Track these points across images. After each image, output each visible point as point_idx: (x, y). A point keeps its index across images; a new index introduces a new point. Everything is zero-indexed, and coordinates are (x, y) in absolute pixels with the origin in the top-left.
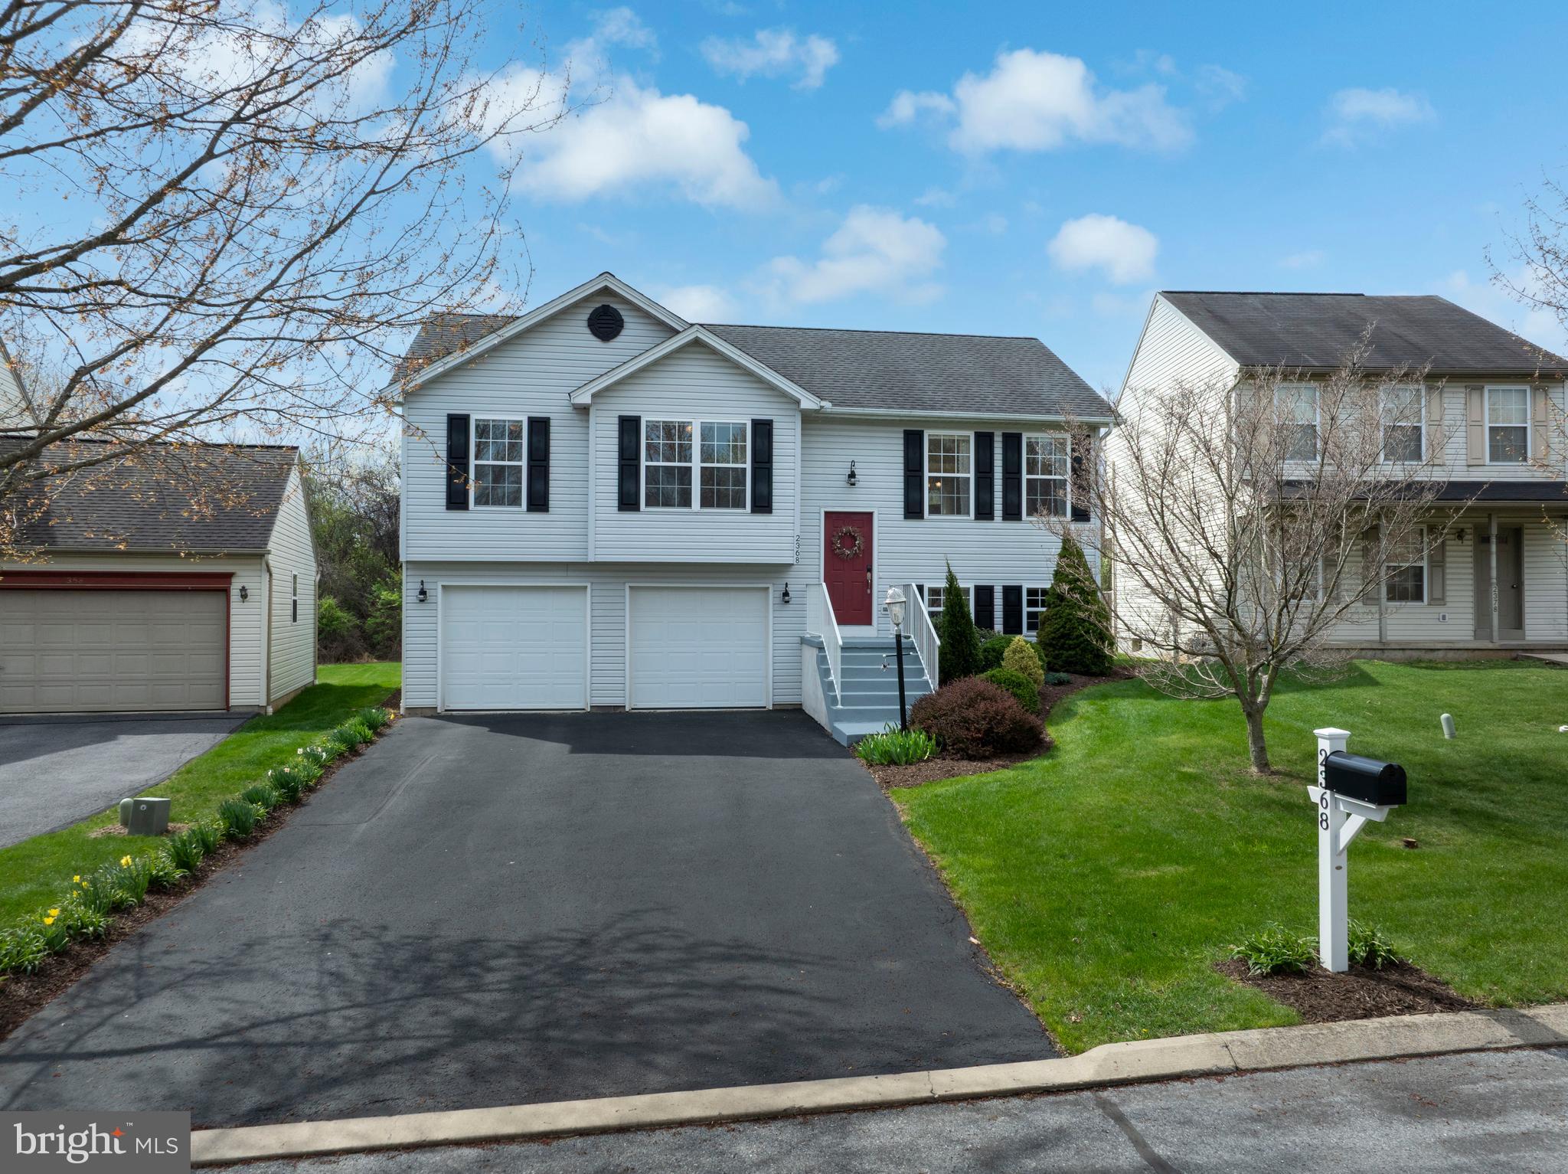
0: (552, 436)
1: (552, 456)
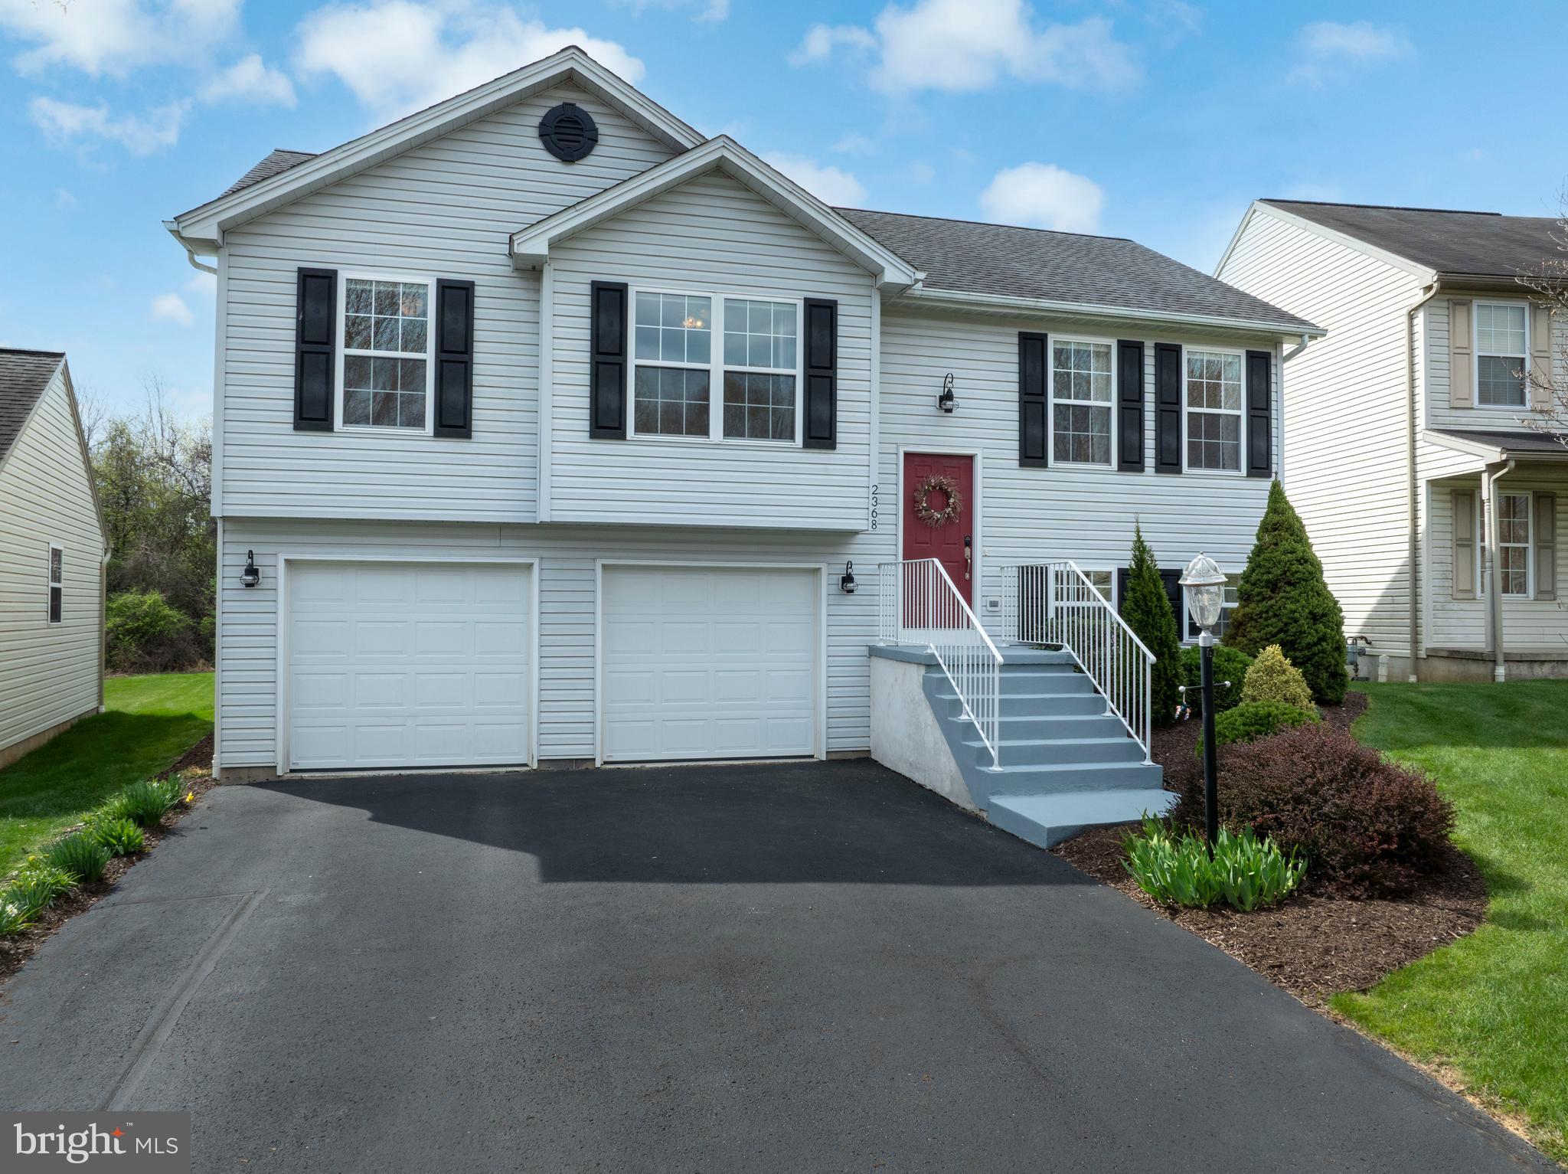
0: (478, 313)
1: (477, 347)
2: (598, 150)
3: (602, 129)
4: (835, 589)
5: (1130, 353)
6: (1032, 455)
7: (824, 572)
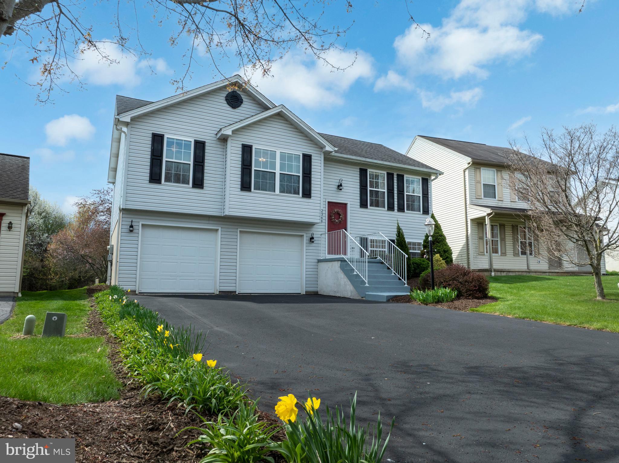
0: (206, 151)
1: (206, 161)
2: (242, 105)
3: (244, 100)
4: (308, 241)
5: (390, 176)
6: (363, 204)
7: (305, 236)
